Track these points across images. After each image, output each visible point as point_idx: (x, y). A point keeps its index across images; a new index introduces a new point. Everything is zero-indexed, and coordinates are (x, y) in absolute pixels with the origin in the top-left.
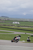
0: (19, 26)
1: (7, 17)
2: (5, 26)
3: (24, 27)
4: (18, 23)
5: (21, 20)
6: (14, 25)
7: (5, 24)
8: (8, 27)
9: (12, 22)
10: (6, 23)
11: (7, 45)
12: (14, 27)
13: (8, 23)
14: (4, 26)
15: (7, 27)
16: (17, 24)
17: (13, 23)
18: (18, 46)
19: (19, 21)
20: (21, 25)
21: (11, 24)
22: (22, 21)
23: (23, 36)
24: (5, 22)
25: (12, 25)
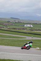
0: (33, 30)
1: (17, 19)
2: (15, 30)
3: (38, 31)
4: (32, 26)
5: (34, 23)
6: (26, 29)
7: (15, 28)
8: (19, 30)
9: (23, 25)
10: (16, 26)
11: (18, 53)
12: (26, 31)
13: (18, 26)
14: (13, 30)
15: (17, 30)
16: (30, 27)
17: (25, 26)
18: (31, 54)
19: (32, 24)
20: (35, 28)
21: (22, 27)
22: (36, 24)
23: (37, 42)
24: (15, 24)
25: (24, 29)
